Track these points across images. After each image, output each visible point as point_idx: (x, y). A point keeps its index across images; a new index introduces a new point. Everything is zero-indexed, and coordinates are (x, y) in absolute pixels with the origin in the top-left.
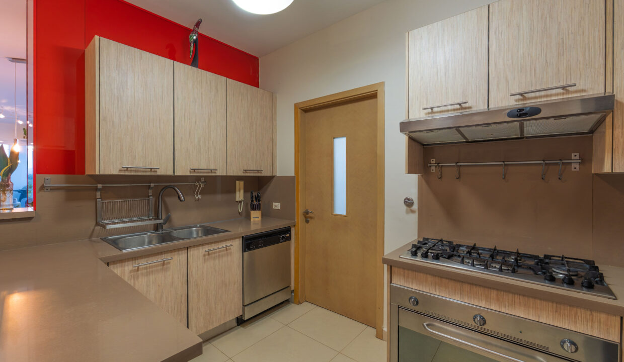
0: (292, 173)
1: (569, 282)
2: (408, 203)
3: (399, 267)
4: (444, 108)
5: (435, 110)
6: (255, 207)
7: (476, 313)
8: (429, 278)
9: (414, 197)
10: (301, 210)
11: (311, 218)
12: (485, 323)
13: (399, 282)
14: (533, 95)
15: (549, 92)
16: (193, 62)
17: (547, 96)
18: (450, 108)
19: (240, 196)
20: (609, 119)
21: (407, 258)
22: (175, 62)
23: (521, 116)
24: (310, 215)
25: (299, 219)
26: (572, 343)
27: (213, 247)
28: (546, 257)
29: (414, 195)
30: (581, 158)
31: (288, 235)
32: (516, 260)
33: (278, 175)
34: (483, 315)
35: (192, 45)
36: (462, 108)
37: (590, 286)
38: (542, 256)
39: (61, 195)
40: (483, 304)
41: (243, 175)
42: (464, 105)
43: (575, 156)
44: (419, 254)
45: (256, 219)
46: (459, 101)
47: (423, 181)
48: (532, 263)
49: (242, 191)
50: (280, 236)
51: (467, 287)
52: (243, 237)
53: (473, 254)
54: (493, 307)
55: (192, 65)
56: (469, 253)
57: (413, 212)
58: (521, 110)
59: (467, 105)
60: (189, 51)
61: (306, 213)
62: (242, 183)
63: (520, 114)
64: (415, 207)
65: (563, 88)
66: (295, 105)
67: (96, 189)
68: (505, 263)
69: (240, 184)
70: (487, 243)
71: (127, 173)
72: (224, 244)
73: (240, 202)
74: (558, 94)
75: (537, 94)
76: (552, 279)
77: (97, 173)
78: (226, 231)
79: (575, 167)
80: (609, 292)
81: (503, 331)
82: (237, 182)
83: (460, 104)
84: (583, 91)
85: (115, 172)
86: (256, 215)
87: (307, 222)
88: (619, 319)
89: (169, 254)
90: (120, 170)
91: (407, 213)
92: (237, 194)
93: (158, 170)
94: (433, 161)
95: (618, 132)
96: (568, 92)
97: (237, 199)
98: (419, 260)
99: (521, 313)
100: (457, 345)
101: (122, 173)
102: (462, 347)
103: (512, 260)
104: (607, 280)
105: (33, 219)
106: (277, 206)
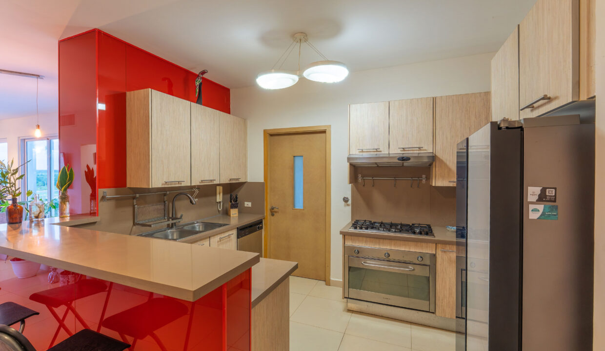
0: (262, 180)
1: (420, 233)
2: (346, 200)
3: (349, 235)
4: (368, 150)
5: (364, 150)
6: (234, 206)
7: (386, 252)
8: (364, 239)
9: (349, 196)
10: (269, 207)
11: (276, 212)
12: (389, 256)
13: (349, 243)
14: (407, 149)
15: (413, 149)
16: (198, 101)
17: (413, 150)
18: (371, 150)
19: (219, 198)
20: (434, 164)
21: (352, 230)
22: (192, 103)
23: (403, 160)
24: (275, 210)
25: (267, 213)
26: (421, 257)
27: (223, 235)
28: (413, 224)
29: (349, 195)
30: (426, 178)
31: (261, 225)
32: (401, 227)
33: (249, 181)
34: (389, 252)
35: (198, 87)
36: (377, 151)
37: (427, 234)
38: (411, 225)
39: (112, 203)
40: (388, 247)
41: (229, 182)
42: (378, 150)
43: (424, 176)
44: (358, 228)
45: (235, 215)
46: (376, 148)
47: (355, 188)
48: (407, 228)
49: (221, 194)
50: (255, 227)
51: (381, 241)
52: (237, 228)
53: (383, 225)
54: (393, 248)
55: (196, 103)
56: (381, 225)
57: (348, 205)
58: (403, 158)
59: (379, 150)
60: (195, 92)
61: (272, 209)
62: (221, 188)
63: (403, 159)
64: (350, 202)
65: (419, 148)
66: (264, 131)
67: (134, 198)
68: (396, 228)
69: (219, 189)
70: (387, 221)
71: (166, 186)
72: (227, 234)
73: (220, 202)
74: (416, 150)
75: (409, 149)
76: (414, 233)
77: (151, 187)
78: (227, 225)
79: (424, 181)
80: (433, 235)
81: (397, 259)
82: (218, 187)
83: (376, 149)
84: (426, 150)
85: (160, 186)
86: (234, 212)
87: (273, 215)
88: (435, 244)
89: (201, 242)
90: (162, 184)
91: (345, 206)
92: (218, 196)
93: (182, 183)
94: (360, 176)
95: (437, 169)
96: (420, 150)
97: (218, 201)
98: (358, 231)
99: (403, 249)
100: (377, 269)
101: (163, 186)
102: (381, 269)
103: (399, 226)
104: (434, 232)
105: (97, 224)
106: (248, 204)
